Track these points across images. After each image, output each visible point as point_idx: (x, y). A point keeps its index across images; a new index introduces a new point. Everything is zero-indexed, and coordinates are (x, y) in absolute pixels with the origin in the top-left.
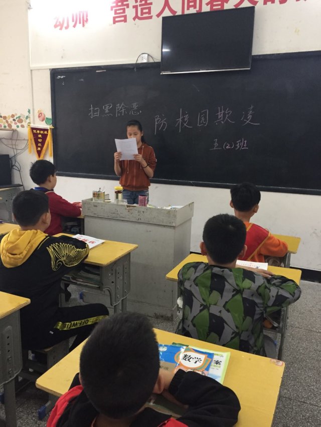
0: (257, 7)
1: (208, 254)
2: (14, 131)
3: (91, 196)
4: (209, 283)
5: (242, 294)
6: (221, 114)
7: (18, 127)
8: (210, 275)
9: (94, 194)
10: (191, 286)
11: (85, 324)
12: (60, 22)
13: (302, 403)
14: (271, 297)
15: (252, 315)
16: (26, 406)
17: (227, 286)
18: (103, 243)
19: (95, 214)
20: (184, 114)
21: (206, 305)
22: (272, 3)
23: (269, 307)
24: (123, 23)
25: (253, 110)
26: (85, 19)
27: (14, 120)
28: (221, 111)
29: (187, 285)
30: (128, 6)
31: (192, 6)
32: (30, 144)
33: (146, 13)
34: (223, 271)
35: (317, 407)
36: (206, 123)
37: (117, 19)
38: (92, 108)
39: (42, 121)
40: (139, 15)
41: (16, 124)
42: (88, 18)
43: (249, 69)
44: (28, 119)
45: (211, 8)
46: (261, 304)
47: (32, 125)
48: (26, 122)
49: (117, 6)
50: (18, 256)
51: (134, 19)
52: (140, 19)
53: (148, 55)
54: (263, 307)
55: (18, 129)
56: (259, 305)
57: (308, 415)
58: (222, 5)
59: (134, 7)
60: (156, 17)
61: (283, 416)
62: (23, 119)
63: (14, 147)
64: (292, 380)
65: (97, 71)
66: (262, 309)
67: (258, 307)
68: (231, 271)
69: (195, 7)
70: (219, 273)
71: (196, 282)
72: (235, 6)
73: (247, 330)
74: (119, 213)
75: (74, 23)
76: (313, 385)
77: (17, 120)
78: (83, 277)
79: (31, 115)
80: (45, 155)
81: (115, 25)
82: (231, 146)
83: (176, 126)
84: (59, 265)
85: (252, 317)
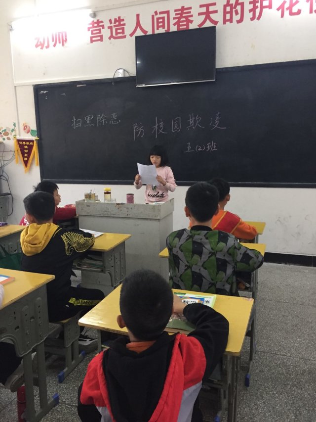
0: (218, 27)
1: (191, 215)
2: (1, 143)
3: (83, 198)
5: (216, 255)
6: (192, 120)
7: (4, 139)
8: (191, 242)
9: (86, 196)
10: (177, 252)
12: (40, 42)
13: (274, 355)
14: (239, 254)
17: (205, 250)
18: (101, 235)
19: (88, 213)
20: (159, 122)
21: (189, 265)
22: (230, 23)
24: (99, 42)
25: (219, 116)
26: (64, 39)
27: (0, 133)
28: (192, 118)
29: (175, 252)
30: (103, 27)
31: (161, 26)
32: (16, 156)
33: (120, 33)
34: (201, 240)
35: (286, 357)
36: (179, 130)
37: (94, 39)
38: (74, 120)
39: (28, 132)
40: (114, 34)
41: (2, 136)
42: (67, 38)
43: (214, 80)
44: (14, 132)
45: (178, 27)
46: (231, 261)
47: (18, 137)
48: (11, 134)
49: (94, 27)
50: (38, 245)
51: (110, 38)
52: (115, 38)
53: (124, 70)
54: (233, 263)
55: (4, 142)
57: (279, 362)
58: (187, 25)
59: (109, 27)
60: (130, 37)
61: (259, 364)
62: (9, 132)
63: (1, 158)
64: (265, 339)
65: (78, 86)
67: (229, 263)
69: (163, 27)
70: (198, 241)
71: (181, 249)
72: (198, 26)
73: (221, 281)
74: (110, 211)
75: (54, 43)
76: (283, 341)
77: (3, 133)
78: (87, 263)
79: (17, 128)
80: (32, 164)
81: (92, 44)
82: (202, 148)
83: (153, 132)
84: (71, 250)
85: (225, 271)
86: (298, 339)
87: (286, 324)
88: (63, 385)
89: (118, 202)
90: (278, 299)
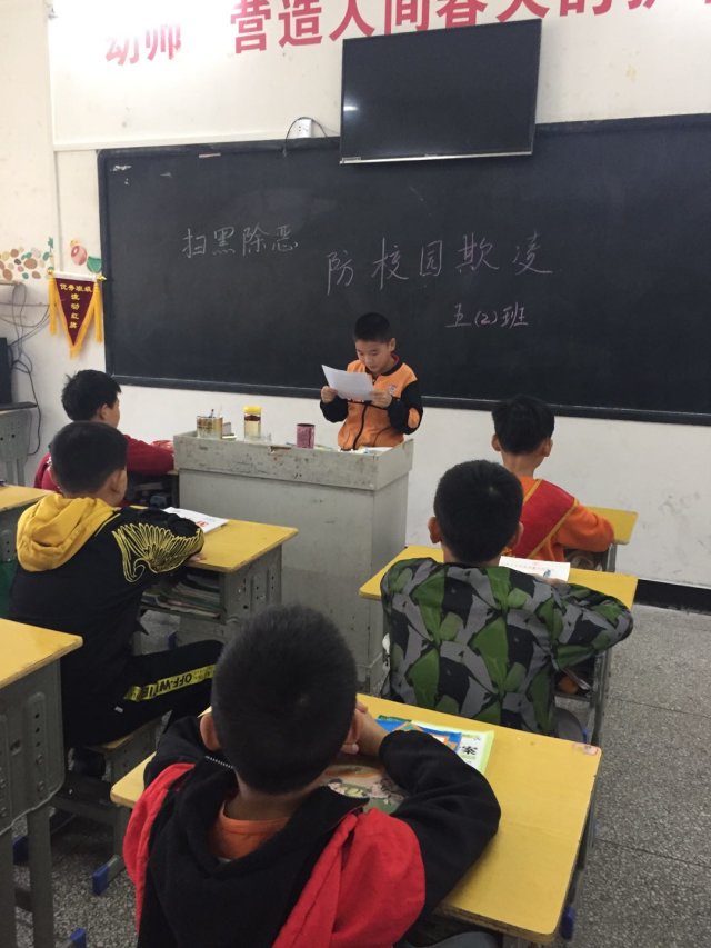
0: (546, 21)
2: (17, 285)
3: (194, 427)
4: (439, 598)
5: (505, 619)
6: (469, 250)
7: (26, 276)
8: (443, 580)
9: (200, 423)
10: (404, 605)
11: (185, 684)
12: (118, 48)
13: (639, 853)
14: (566, 626)
15: (526, 661)
16: (65, 867)
17: (477, 604)
18: (223, 526)
19: (203, 465)
20: (390, 250)
21: (434, 642)
22: (578, 12)
24: (257, 51)
25: (538, 241)
26: (174, 42)
27: (17, 262)
28: (469, 244)
29: (398, 605)
30: (267, 14)
31: (406, 17)
32: (52, 316)
33: (307, 30)
34: (468, 574)
35: (670, 860)
36: (436, 272)
37: (244, 43)
38: (190, 237)
39: (81, 263)
40: (293, 34)
41: (20, 269)
42: (181, 39)
43: (529, 153)
44: (49, 260)
45: (449, 20)
47: (59, 273)
48: (43, 266)
49: (245, 14)
50: (55, 549)
51: (282, 43)
52: (295, 42)
53: (313, 121)
54: (549, 646)
55: (26, 282)
56: (540, 641)
57: (652, 875)
58: (472, 16)
59: (282, 16)
60: (330, 40)
61: (601, 877)
62: (38, 260)
63: (17, 321)
64: (620, 808)
65: (201, 156)
66: (547, 649)
67: (539, 645)
68: (484, 572)
69: (413, 18)
70: (459, 578)
71: (414, 596)
72: (499, 17)
73: (515, 691)
74: (255, 463)
75: (149, 50)
76: (663, 817)
77: (23, 262)
78: (182, 596)
79: (56, 251)
80: (86, 338)
81: (239, 55)
82: (491, 319)
83: (373, 275)
85: (527, 665)
86: (703, 814)
87: (673, 768)
89: (275, 443)
90: (656, 699)
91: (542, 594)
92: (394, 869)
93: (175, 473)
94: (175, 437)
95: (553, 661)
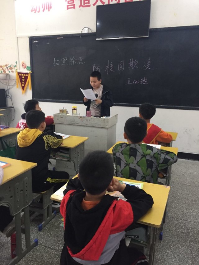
2: (7, 74)
3: (59, 112)
4: (129, 153)
5: (146, 157)
6: (131, 63)
7: (9, 72)
8: (129, 148)
9: (60, 111)
10: (119, 155)
12: (34, 9)
13: (179, 220)
14: (161, 159)
15: (151, 168)
17: (138, 153)
18: (69, 137)
19: (61, 122)
20: (110, 63)
21: (128, 164)
23: (160, 164)
24: (73, 9)
25: (150, 61)
26: (50, 7)
27: (7, 68)
28: (132, 61)
29: (117, 155)
32: (17, 83)
33: (86, 3)
34: (136, 146)
35: (187, 221)
36: (122, 69)
37: (69, 7)
38: (55, 60)
39: (25, 68)
40: (83, 4)
41: (8, 70)
42: (52, 6)
43: (148, 37)
44: (16, 67)
45: (125, 0)
46: (155, 162)
47: (19, 71)
48: (14, 69)
50: (28, 141)
51: (80, 7)
52: (83, 7)
53: (88, 28)
55: (10, 73)
56: (155, 163)
57: (182, 225)
60: (93, 6)
61: (169, 225)
62: (13, 67)
63: (8, 84)
64: (174, 209)
65: (58, 38)
66: (156, 165)
67: (154, 164)
68: (140, 146)
70: (133, 147)
71: (122, 153)
73: (149, 175)
74: (75, 121)
75: (43, 9)
76: (185, 211)
77: (9, 68)
78: (59, 155)
79: (18, 65)
80: (27, 89)
81: (68, 10)
82: (138, 82)
83: (105, 70)
84: (49, 147)
85: (152, 169)
86: (195, 210)
87: (188, 199)
88: (42, 233)
89: (81, 116)
90: (183, 182)
91: (155, 151)
92: (126, 213)
93: (54, 124)
94: (54, 115)
95: (158, 168)
